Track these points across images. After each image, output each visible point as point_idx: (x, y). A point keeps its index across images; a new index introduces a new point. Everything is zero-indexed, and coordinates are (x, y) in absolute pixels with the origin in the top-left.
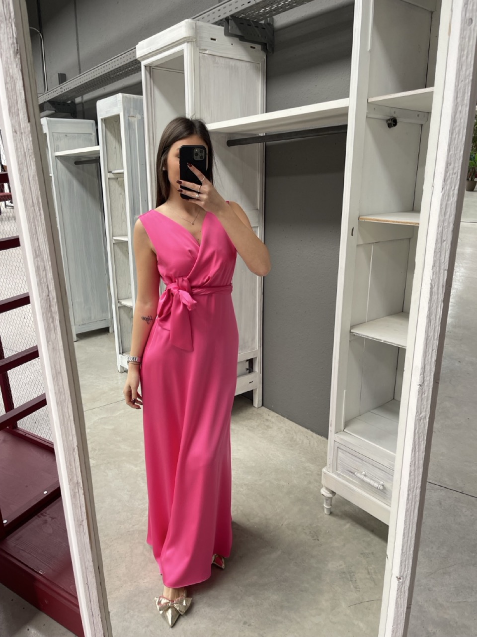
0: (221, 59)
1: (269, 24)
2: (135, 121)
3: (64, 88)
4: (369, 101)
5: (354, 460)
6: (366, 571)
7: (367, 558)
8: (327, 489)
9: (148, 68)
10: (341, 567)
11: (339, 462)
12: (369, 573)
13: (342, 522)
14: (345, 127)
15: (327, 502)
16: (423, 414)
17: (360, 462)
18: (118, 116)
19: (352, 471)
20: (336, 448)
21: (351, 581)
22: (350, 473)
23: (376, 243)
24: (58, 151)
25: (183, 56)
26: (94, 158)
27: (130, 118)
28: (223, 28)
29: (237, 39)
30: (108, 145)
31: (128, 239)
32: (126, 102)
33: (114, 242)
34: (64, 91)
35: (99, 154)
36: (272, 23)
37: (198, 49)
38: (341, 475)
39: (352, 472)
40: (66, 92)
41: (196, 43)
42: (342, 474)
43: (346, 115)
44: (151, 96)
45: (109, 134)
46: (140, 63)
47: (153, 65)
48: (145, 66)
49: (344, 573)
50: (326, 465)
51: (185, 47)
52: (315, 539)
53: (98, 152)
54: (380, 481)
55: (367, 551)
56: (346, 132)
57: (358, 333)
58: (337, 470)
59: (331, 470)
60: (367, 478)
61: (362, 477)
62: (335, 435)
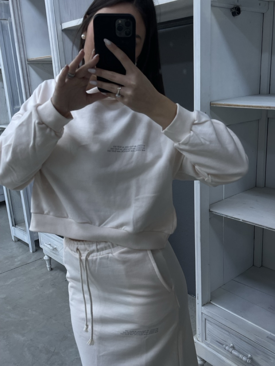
5: (222, 332)
11: (207, 333)
17: (227, 335)
20: (204, 320)
38: (211, 345)
39: (220, 343)
57: (217, 212)
58: (206, 340)
59: (200, 339)
60: (235, 351)
61: (230, 350)
62: (202, 307)
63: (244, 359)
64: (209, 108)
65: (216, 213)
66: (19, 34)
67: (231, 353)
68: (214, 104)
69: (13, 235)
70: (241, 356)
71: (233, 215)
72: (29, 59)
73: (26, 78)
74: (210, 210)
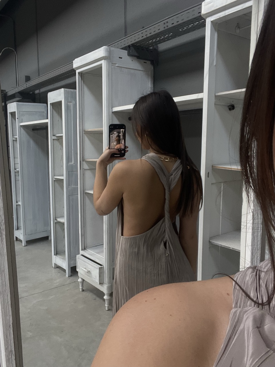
0: (125, 69)
1: (155, 49)
2: (71, 105)
3: (28, 85)
9: (80, 74)
14: (202, 109)
18: (60, 102)
23: (224, 182)
24: (22, 122)
25: (101, 67)
26: (45, 127)
27: (68, 103)
28: (127, 51)
29: (136, 58)
30: (54, 119)
31: (64, 178)
32: (66, 94)
33: (54, 180)
34: (28, 87)
35: (48, 124)
36: (157, 49)
37: (111, 63)
41: (110, 59)
44: (82, 90)
45: (54, 112)
46: (75, 71)
47: (83, 72)
48: (79, 73)
51: (103, 62)
53: (48, 122)
57: (215, 242)
64: (212, 170)
66: (81, 113)
68: (214, 167)
69: (53, 262)
71: (226, 245)
72: (85, 130)
74: (209, 241)
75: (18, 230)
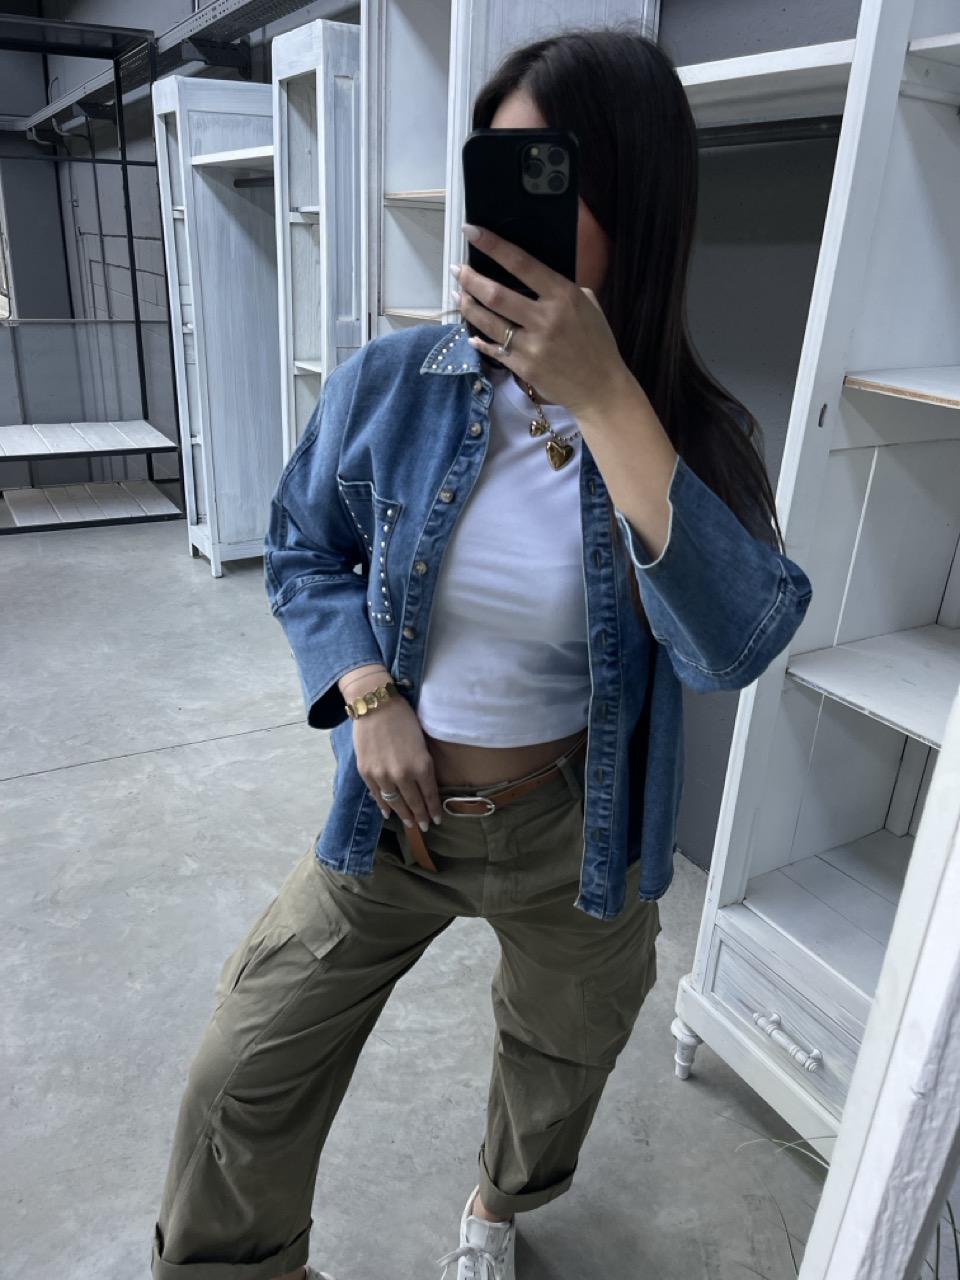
2: (350, 90)
3: (217, 12)
4: (911, 49)
5: (757, 980)
6: (749, 1245)
7: (757, 1209)
8: (685, 1025)
10: (690, 1226)
11: (720, 973)
12: (753, 1251)
13: (711, 1103)
14: (836, 121)
15: (683, 1054)
16: (917, 1174)
17: (769, 991)
18: (312, 75)
19: (749, 1004)
20: (717, 942)
21: (707, 1265)
22: (741, 1006)
23: (886, 446)
24: (198, 152)
27: (339, 81)
30: (293, 143)
31: (321, 368)
32: (330, 39)
33: (296, 373)
34: (219, 17)
35: (272, 165)
38: (721, 1004)
39: (746, 1006)
40: (223, 18)
42: (724, 1003)
43: (844, 88)
44: (380, 26)
45: (296, 117)
49: (694, 1241)
50: (688, 971)
52: (640, 1141)
53: (271, 159)
54: (811, 1047)
55: (759, 1193)
56: (837, 136)
57: (806, 678)
58: (713, 990)
59: (699, 987)
60: (781, 1032)
61: (769, 1028)
62: (719, 911)
63: (801, 1056)
64: (840, 393)
65: (803, 680)
66: (375, 123)
67: (770, 1035)
68: (854, 382)
70: (792, 1048)
71: (849, 695)
72: (389, 195)
73: (375, 246)
74: (787, 669)
75: (200, 526)
